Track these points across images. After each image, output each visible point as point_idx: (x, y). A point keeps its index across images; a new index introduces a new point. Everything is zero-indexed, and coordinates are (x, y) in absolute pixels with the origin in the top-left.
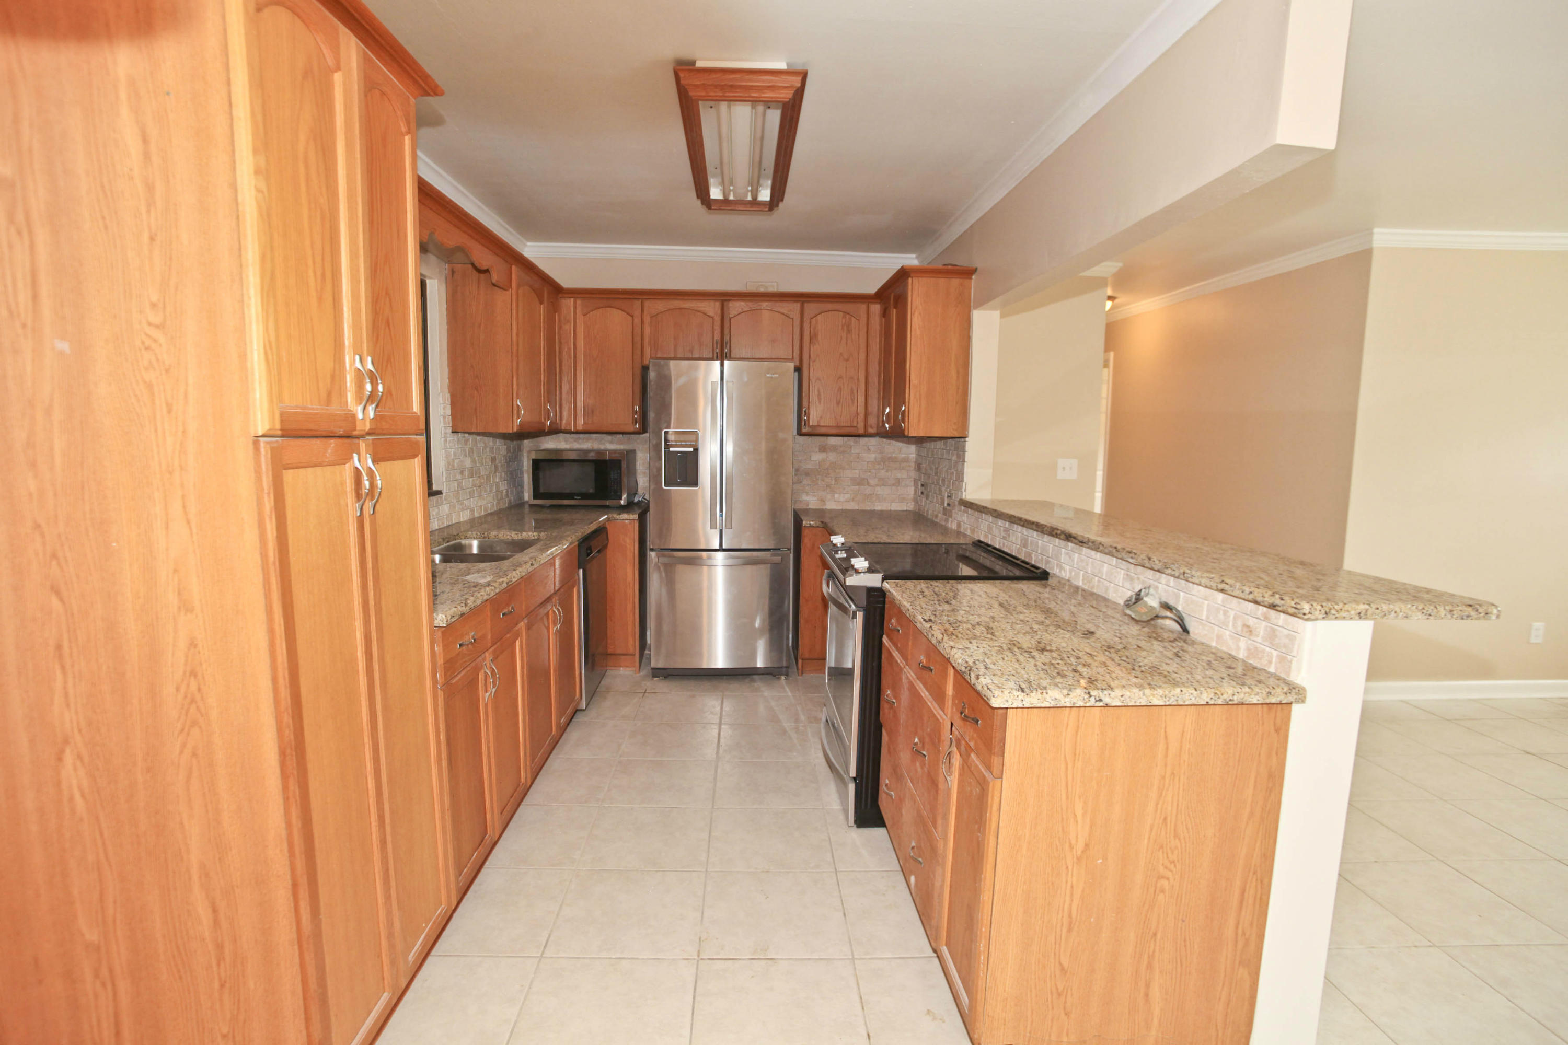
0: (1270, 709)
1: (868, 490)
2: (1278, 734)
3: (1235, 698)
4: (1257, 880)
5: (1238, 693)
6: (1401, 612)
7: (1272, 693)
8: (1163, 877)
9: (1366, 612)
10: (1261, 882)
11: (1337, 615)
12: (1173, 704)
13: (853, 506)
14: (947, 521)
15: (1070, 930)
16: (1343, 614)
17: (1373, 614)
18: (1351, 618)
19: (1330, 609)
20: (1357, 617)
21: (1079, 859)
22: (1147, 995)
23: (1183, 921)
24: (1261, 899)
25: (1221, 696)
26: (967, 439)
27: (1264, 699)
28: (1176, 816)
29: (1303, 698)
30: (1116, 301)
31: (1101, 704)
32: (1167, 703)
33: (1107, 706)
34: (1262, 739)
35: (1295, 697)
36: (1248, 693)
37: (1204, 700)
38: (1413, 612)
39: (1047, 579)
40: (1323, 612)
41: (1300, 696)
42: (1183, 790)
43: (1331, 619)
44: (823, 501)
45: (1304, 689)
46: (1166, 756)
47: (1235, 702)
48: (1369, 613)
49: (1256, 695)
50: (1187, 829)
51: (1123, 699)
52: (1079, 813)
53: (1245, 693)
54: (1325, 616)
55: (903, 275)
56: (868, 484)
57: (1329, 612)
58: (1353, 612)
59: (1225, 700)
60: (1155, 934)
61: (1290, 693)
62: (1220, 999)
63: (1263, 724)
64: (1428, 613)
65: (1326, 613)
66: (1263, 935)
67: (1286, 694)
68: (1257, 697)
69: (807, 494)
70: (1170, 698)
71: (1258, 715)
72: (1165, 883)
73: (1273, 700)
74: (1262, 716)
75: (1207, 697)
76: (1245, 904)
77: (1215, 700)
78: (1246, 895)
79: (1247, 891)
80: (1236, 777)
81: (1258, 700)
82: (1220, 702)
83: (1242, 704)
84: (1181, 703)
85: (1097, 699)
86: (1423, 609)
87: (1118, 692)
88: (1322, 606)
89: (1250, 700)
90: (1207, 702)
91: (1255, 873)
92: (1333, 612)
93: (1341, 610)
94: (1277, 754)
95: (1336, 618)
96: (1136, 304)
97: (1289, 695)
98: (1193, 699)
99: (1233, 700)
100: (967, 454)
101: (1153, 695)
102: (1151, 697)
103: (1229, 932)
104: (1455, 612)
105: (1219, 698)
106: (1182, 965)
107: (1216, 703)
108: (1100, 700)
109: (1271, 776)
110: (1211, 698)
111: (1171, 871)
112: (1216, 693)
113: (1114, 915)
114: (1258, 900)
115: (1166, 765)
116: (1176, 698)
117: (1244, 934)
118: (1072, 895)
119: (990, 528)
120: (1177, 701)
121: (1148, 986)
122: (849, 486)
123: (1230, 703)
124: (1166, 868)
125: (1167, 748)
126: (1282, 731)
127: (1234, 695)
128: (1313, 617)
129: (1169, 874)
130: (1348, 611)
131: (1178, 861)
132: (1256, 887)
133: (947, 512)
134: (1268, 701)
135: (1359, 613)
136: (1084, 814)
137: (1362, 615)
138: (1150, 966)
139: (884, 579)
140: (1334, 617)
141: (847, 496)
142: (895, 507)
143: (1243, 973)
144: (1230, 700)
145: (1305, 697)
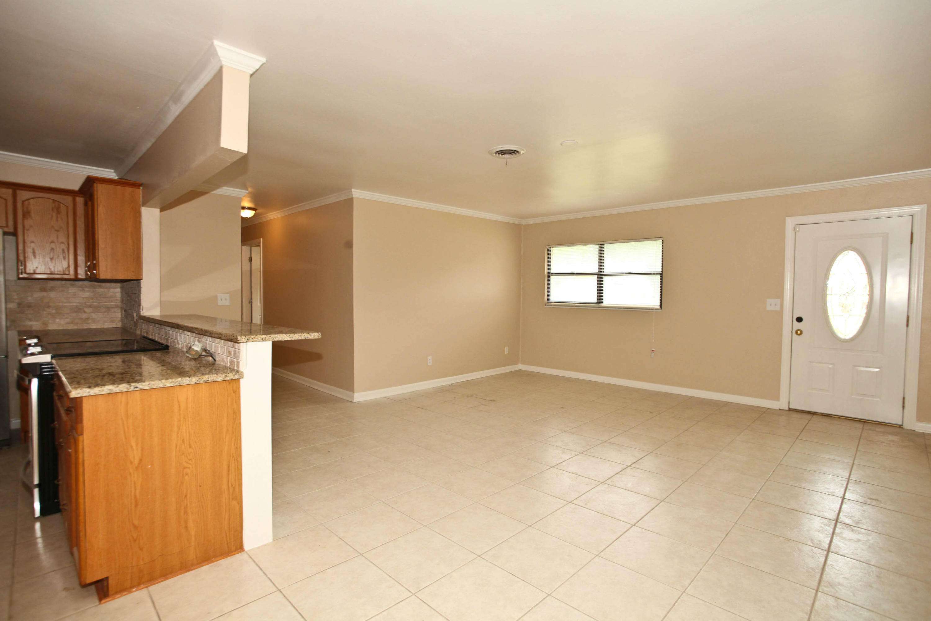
0: (230, 383)
1: (84, 316)
2: (235, 393)
3: (210, 379)
4: (235, 460)
5: (211, 377)
6: (280, 337)
7: (228, 376)
8: (186, 468)
9: (265, 338)
10: (237, 460)
11: (253, 340)
12: (178, 385)
13: (71, 327)
14: (136, 330)
15: (136, 505)
16: (255, 340)
17: (269, 338)
18: (259, 341)
19: (249, 338)
20: (262, 341)
21: (137, 468)
22: (186, 527)
23: (200, 486)
24: (238, 468)
25: (202, 379)
26: (142, 281)
27: (224, 379)
28: (189, 437)
29: (242, 376)
30: (257, 211)
31: (137, 389)
32: (175, 385)
33: (141, 389)
34: (228, 396)
35: (238, 376)
36: (216, 376)
37: (193, 382)
38: (285, 337)
39: (168, 349)
40: (246, 339)
41: (241, 376)
42: (191, 425)
43: (250, 342)
44: (45, 324)
45: (242, 372)
46: (180, 410)
47: (210, 381)
48: (267, 338)
49: (220, 377)
50: (196, 443)
51: (149, 385)
52: (134, 444)
53: (214, 377)
54: (247, 341)
55: (90, 182)
56: (85, 312)
57: (249, 339)
58: (259, 339)
59: (204, 381)
60: (186, 496)
61: (236, 375)
62: (225, 518)
63: (227, 390)
64: (292, 337)
65: (248, 340)
66: (242, 484)
67: (234, 375)
68: (220, 378)
69: (30, 320)
70: (176, 383)
71: (224, 386)
72: (187, 470)
73: (228, 379)
74: (227, 387)
75: (195, 380)
76: (230, 472)
77: (200, 381)
78: (230, 468)
79: (231, 466)
80: (217, 415)
81: (221, 379)
82: (202, 382)
83: (214, 382)
84: (182, 384)
85: (135, 387)
86: (289, 335)
87: (147, 383)
88: (246, 337)
89: (217, 379)
90: (196, 383)
91: (233, 457)
92: (251, 339)
93: (254, 338)
94: (236, 402)
95: (252, 341)
96: (271, 214)
97: (235, 375)
98: (188, 382)
99: (208, 380)
100: (142, 289)
101: (166, 382)
102: (166, 383)
103: (225, 487)
104: (302, 336)
105: (201, 380)
106: (203, 507)
107: (200, 382)
108: (137, 387)
109: (234, 412)
110: (198, 381)
111: (190, 464)
112: (199, 378)
113: (162, 492)
114: (237, 469)
115: (180, 414)
116: (179, 382)
117: (232, 485)
118: (135, 487)
119: (153, 329)
120: (179, 383)
121: (186, 522)
122: (68, 314)
123: (207, 382)
124: (187, 463)
125: (180, 407)
126: (236, 392)
127: (208, 378)
128: (242, 342)
129: (190, 466)
130: (257, 338)
131: (193, 458)
132: (235, 463)
133: (136, 324)
134: (226, 379)
135: (262, 339)
136: (137, 445)
137: (263, 339)
138: (186, 513)
139: (52, 358)
140: (251, 341)
141: (67, 320)
142: (107, 325)
143: (235, 503)
144: (207, 381)
145: (243, 376)
